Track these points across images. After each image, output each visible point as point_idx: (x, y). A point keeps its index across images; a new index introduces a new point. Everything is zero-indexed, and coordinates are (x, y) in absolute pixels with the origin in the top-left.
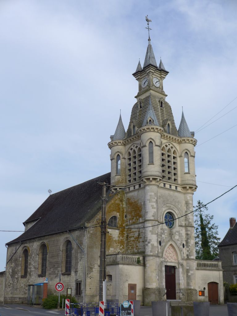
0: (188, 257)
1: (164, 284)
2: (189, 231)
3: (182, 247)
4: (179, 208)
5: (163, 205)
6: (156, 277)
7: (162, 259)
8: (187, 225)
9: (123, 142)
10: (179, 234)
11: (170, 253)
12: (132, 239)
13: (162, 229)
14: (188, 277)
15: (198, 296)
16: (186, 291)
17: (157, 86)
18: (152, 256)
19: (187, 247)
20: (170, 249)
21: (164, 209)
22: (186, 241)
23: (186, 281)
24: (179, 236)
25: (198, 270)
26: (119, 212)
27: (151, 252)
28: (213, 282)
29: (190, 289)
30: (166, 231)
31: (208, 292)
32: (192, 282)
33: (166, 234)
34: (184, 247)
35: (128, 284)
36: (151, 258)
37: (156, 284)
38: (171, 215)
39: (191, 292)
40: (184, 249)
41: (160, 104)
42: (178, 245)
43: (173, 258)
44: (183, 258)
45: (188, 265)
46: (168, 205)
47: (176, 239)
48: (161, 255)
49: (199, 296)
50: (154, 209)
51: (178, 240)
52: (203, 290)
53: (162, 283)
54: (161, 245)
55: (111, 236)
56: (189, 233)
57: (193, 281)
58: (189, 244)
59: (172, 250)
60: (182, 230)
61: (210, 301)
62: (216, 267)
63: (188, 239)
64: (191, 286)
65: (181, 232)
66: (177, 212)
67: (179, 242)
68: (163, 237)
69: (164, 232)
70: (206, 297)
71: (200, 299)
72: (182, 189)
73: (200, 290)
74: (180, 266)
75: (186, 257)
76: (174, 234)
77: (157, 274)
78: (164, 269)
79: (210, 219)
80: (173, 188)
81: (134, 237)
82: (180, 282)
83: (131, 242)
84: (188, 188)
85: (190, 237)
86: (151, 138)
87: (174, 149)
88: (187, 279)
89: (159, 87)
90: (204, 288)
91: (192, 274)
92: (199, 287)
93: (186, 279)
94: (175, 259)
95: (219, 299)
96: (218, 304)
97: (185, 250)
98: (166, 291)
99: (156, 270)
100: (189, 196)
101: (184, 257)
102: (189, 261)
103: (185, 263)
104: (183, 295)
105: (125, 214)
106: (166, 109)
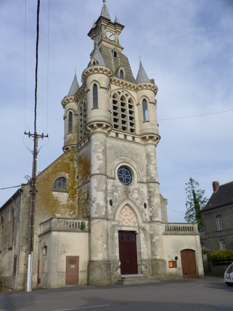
0: (151, 219)
1: (117, 254)
2: (152, 187)
3: (143, 207)
4: (138, 161)
5: (115, 157)
6: (103, 245)
7: (113, 223)
8: (148, 181)
9: (74, 98)
10: (138, 192)
11: (127, 216)
12: (83, 201)
13: (113, 186)
14: (153, 244)
15: (168, 268)
16: (150, 262)
17: (112, 40)
18: (97, 218)
19: (149, 208)
20: (126, 210)
21: (116, 162)
22: (148, 200)
23: (150, 250)
24: (139, 194)
25: (166, 234)
26: (68, 173)
27: (96, 213)
28: (187, 249)
29: (156, 260)
30: (120, 189)
31: (181, 262)
32: (157, 250)
33: (119, 192)
34: (145, 207)
35: (66, 256)
36: (96, 221)
37: (103, 254)
38: (128, 170)
39: (156, 263)
40: (146, 209)
41: (113, 54)
42: (137, 205)
43: (132, 221)
44: (144, 220)
45: (152, 229)
46: (122, 157)
47: (134, 198)
48: (112, 217)
49: (170, 267)
50: (99, 161)
51: (138, 199)
52: (174, 260)
53: (114, 253)
54: (113, 205)
55: (57, 200)
56: (152, 190)
57: (159, 249)
58: (152, 204)
59: (129, 211)
60: (142, 187)
61: (185, 273)
62: (191, 231)
63: (150, 197)
64: (156, 256)
65: (141, 189)
66: (135, 166)
67: (138, 202)
68: (116, 196)
69: (116, 189)
70: (179, 268)
71: (171, 271)
72: (142, 140)
73: (170, 260)
74: (141, 231)
75: (149, 220)
76: (131, 192)
77: (103, 242)
78: (117, 235)
79: (202, 194)
80: (129, 138)
81: (84, 199)
82: (142, 251)
83: (82, 205)
84: (147, 137)
85: (153, 194)
86: (95, 81)
87: (129, 96)
88: (152, 247)
89: (114, 41)
90: (176, 258)
91: (157, 240)
92: (169, 256)
93: (149, 246)
94: (134, 223)
95: (198, 271)
96: (197, 277)
97: (147, 211)
98: (120, 263)
99: (102, 236)
100: (150, 148)
101: (147, 219)
102: (152, 224)
103: (147, 227)
104: (146, 267)
105: (77, 175)
106: (121, 60)
